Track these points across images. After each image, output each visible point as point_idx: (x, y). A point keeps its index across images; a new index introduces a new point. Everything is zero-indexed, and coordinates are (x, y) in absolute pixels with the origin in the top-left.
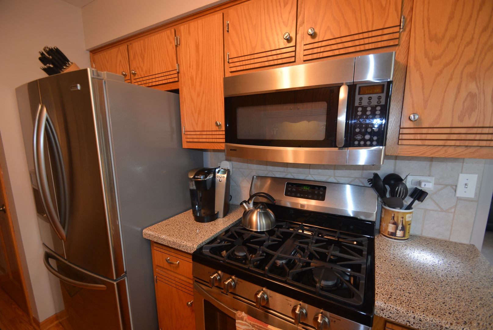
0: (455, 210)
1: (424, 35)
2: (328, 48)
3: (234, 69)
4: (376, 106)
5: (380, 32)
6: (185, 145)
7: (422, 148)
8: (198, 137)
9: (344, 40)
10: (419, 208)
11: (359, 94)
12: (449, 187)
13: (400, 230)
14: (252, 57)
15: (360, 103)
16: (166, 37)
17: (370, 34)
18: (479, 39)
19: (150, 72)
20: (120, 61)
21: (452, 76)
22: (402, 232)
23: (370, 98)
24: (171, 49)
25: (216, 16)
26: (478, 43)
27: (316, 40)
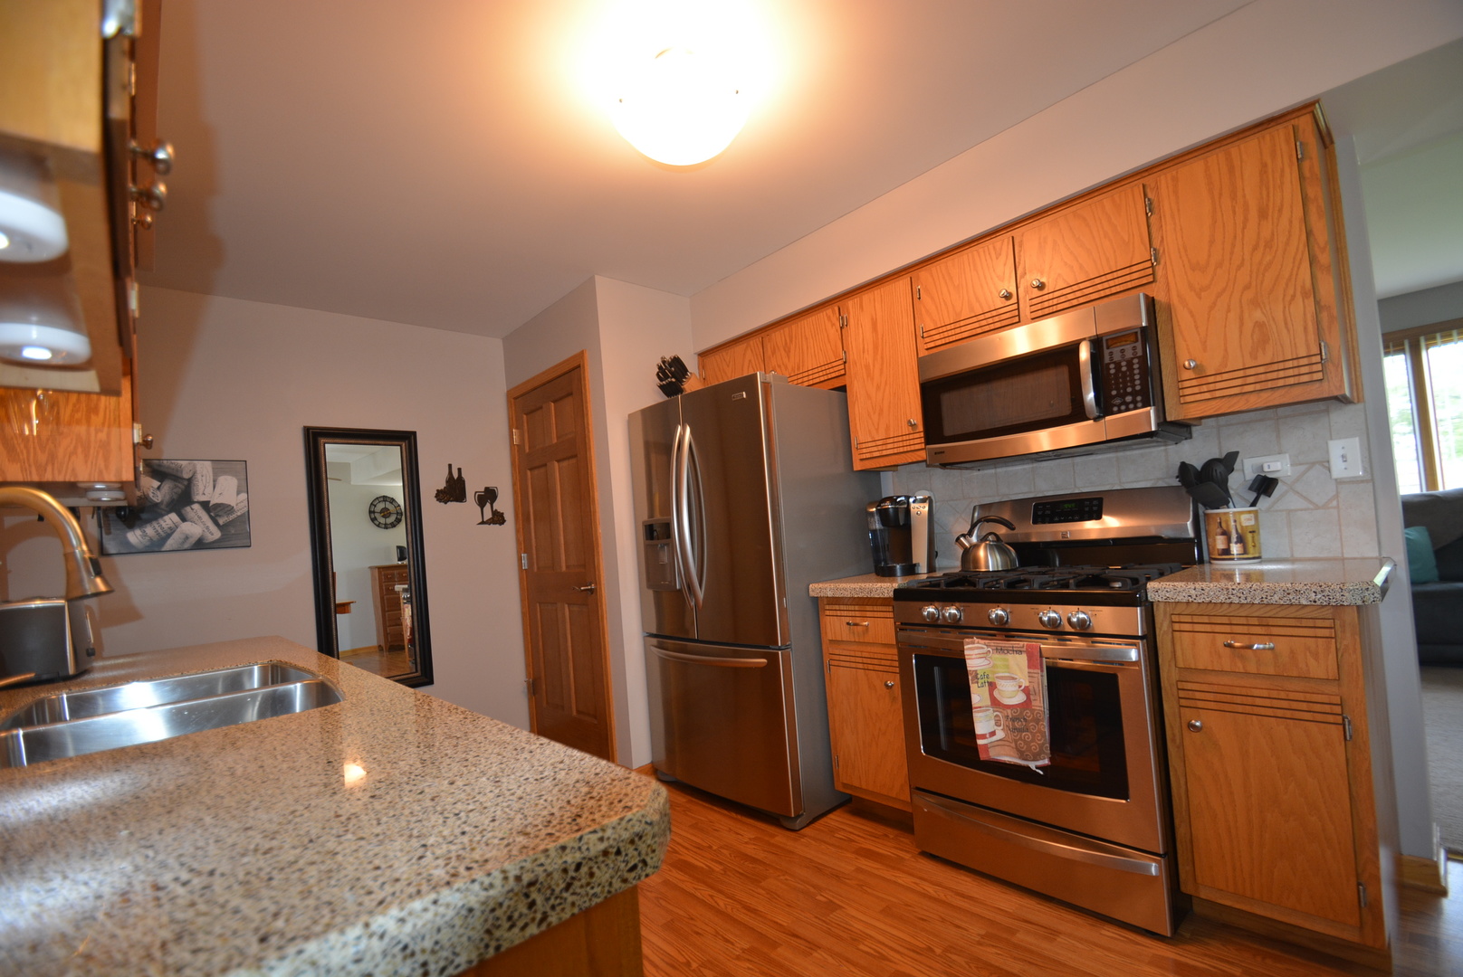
0: (1338, 501)
1: (1184, 266)
2: (1063, 299)
3: (932, 345)
4: (1133, 359)
5: (1127, 271)
6: (858, 466)
7: (1213, 403)
8: (880, 448)
9: (1082, 286)
10: (1277, 511)
11: (1108, 348)
12: (1317, 465)
13: (1236, 543)
14: (957, 325)
15: (1111, 358)
16: (826, 318)
17: (1115, 275)
18: (1251, 259)
19: (799, 369)
20: (750, 361)
21: (1229, 306)
22: (1239, 545)
23: (1122, 351)
24: (834, 332)
25: (901, 282)
26: (1251, 265)
27: (1045, 291)
